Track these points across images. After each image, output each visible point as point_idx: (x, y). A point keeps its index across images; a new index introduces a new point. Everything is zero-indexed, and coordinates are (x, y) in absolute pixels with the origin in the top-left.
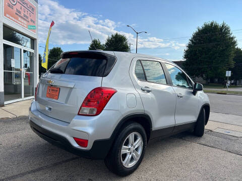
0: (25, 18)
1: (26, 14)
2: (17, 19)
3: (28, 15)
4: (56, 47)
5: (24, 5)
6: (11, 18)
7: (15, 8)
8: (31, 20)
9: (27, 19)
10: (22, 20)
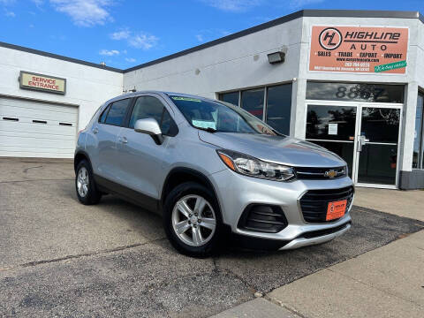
0: (367, 57)
1: (368, 51)
2: (343, 66)
3: (377, 51)
5: (363, 39)
6: (325, 68)
7: (335, 54)
8: (387, 56)
9: (371, 58)
10: (356, 64)
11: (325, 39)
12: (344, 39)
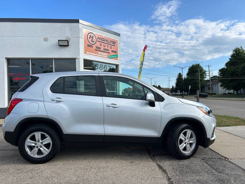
0: (106, 51)
1: (106, 48)
2: (98, 53)
3: (109, 48)
4: (194, 64)
5: (104, 42)
6: (91, 54)
7: (94, 47)
8: (112, 51)
9: (107, 51)
10: (102, 53)
11: (90, 38)
12: (97, 40)
